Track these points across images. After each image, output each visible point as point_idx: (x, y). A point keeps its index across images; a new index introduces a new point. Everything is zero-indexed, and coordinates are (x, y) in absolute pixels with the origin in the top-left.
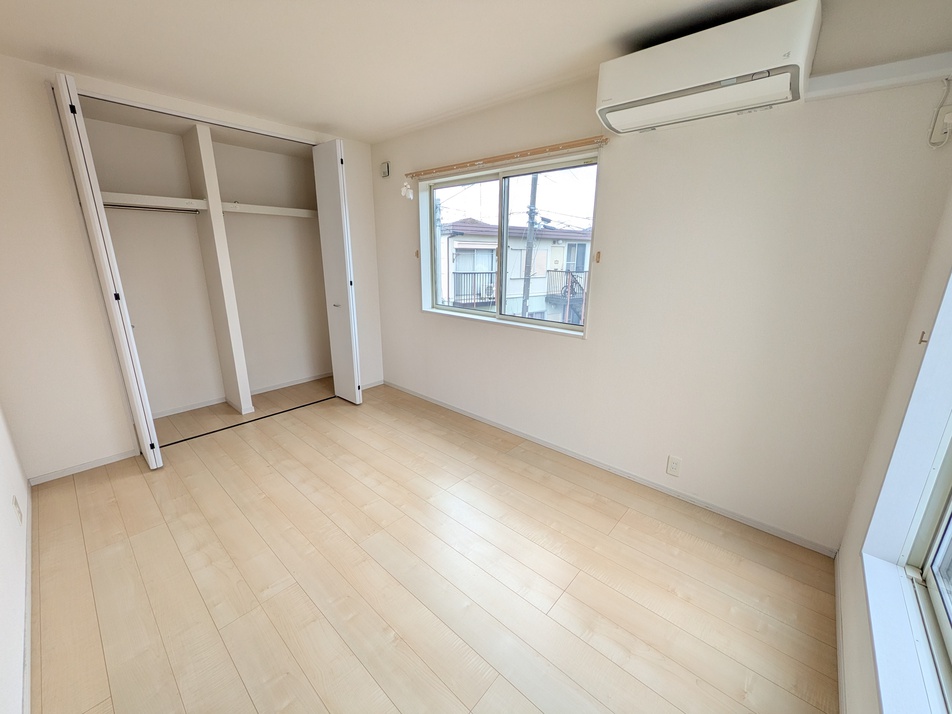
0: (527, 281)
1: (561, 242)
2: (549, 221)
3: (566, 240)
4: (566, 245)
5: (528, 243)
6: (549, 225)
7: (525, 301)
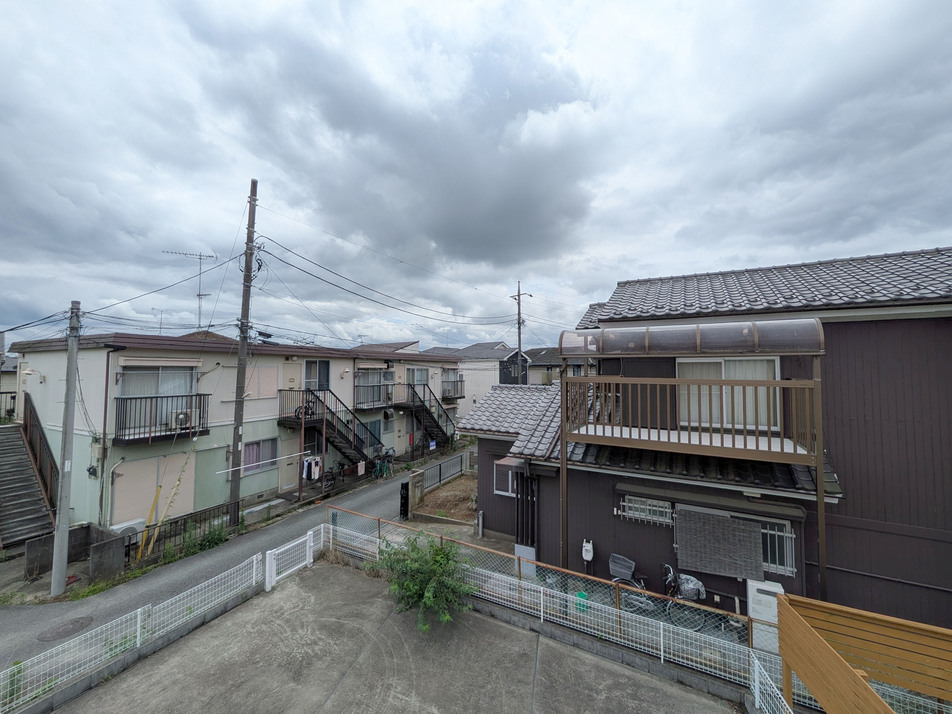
0: (239, 404)
1: (295, 358)
2: (269, 336)
3: (304, 357)
4: (303, 363)
5: (240, 360)
6: (269, 340)
7: (236, 429)
